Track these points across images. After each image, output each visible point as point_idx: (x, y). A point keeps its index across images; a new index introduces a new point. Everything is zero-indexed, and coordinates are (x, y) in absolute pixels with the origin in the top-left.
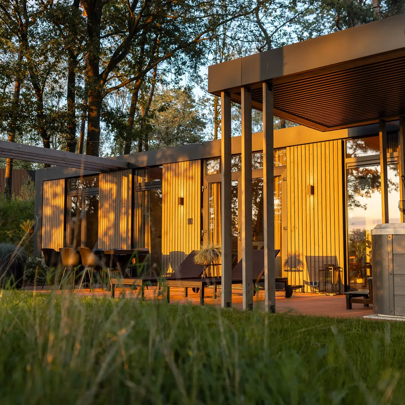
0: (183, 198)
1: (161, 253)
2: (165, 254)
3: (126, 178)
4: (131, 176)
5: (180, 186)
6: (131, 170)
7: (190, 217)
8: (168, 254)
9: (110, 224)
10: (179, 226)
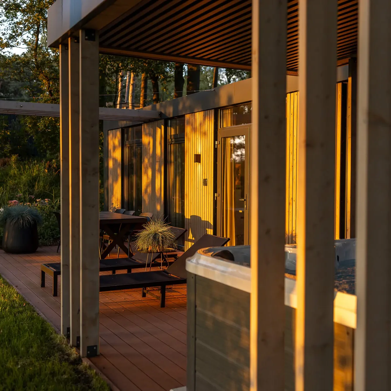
0: (200, 155)
1: (184, 216)
2: (187, 218)
3: (160, 130)
4: (163, 127)
5: (198, 140)
6: (163, 121)
7: (206, 178)
8: (189, 218)
9: (148, 181)
10: (197, 187)
